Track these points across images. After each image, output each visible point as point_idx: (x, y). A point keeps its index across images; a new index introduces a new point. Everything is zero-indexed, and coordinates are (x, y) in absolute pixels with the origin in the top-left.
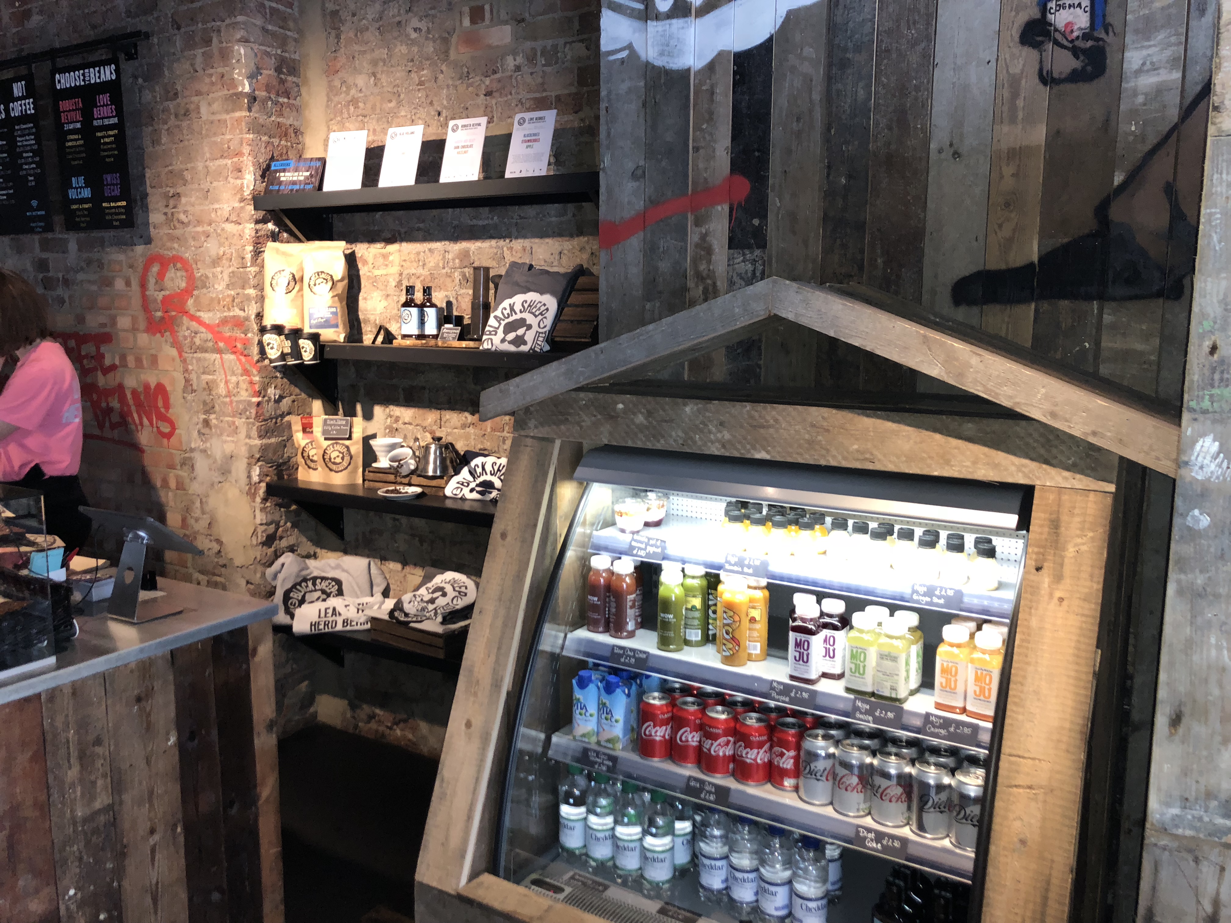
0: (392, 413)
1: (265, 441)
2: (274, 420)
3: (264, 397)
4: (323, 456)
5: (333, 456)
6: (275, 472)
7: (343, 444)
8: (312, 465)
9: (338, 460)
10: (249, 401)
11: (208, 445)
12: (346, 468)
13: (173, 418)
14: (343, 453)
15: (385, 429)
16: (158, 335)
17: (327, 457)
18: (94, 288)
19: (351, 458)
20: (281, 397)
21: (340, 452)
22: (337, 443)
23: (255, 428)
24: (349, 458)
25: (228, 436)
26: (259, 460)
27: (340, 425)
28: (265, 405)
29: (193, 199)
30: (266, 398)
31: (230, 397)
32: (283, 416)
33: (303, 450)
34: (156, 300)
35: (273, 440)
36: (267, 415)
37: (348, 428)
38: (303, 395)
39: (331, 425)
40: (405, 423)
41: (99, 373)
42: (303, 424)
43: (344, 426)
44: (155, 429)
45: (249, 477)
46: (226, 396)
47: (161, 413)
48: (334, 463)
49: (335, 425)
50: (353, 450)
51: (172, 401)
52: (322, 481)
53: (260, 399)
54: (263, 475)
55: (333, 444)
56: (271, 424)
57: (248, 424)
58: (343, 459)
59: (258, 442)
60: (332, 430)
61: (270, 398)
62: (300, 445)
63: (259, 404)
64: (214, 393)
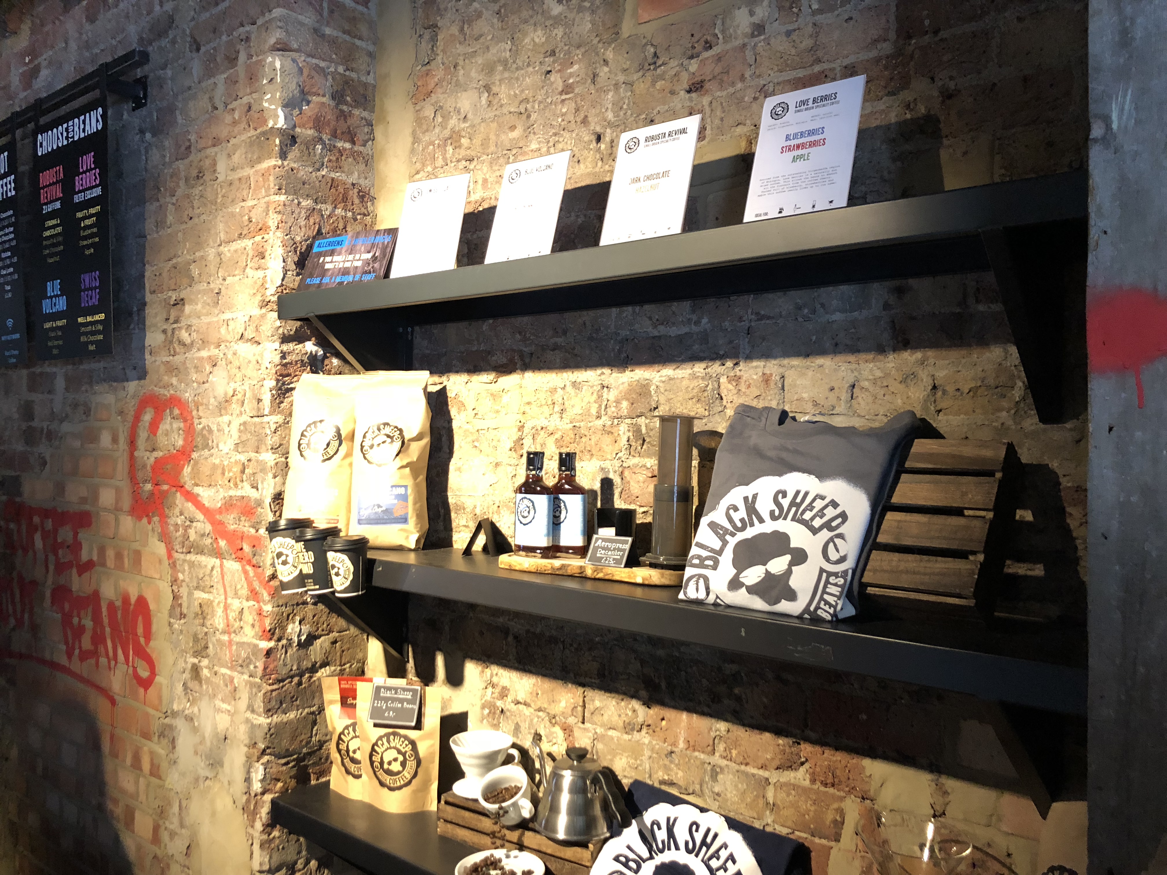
0: (495, 680)
1: (276, 719)
2: (296, 680)
3: (279, 640)
4: (371, 756)
5: (387, 757)
6: (294, 772)
7: (406, 737)
8: (352, 767)
9: (396, 767)
10: (256, 646)
11: (196, 710)
12: (409, 783)
13: (154, 656)
14: (404, 754)
15: (483, 707)
16: (145, 520)
17: (376, 758)
18: (77, 444)
19: (419, 763)
20: (312, 638)
21: (399, 752)
22: (395, 734)
23: (260, 695)
24: (414, 763)
25: (223, 701)
26: (263, 753)
27: (401, 701)
28: (280, 654)
29: (199, 307)
30: (284, 642)
31: (229, 633)
32: (313, 669)
33: (340, 738)
34: (144, 466)
35: (292, 715)
36: (284, 671)
37: (416, 707)
38: (353, 630)
39: (386, 699)
40: (518, 703)
41: (74, 571)
42: (342, 691)
43: (409, 702)
44: (131, 670)
45: (248, 780)
46: (224, 632)
47: (139, 643)
48: (389, 772)
49: (394, 700)
50: (423, 749)
51: (154, 628)
52: (367, 800)
53: (272, 644)
54: (269, 780)
55: (387, 735)
56: (289, 686)
57: (252, 685)
58: (403, 764)
59: (263, 721)
60: (388, 709)
61: (290, 640)
62: (334, 729)
63: (269, 653)
64: (208, 623)
